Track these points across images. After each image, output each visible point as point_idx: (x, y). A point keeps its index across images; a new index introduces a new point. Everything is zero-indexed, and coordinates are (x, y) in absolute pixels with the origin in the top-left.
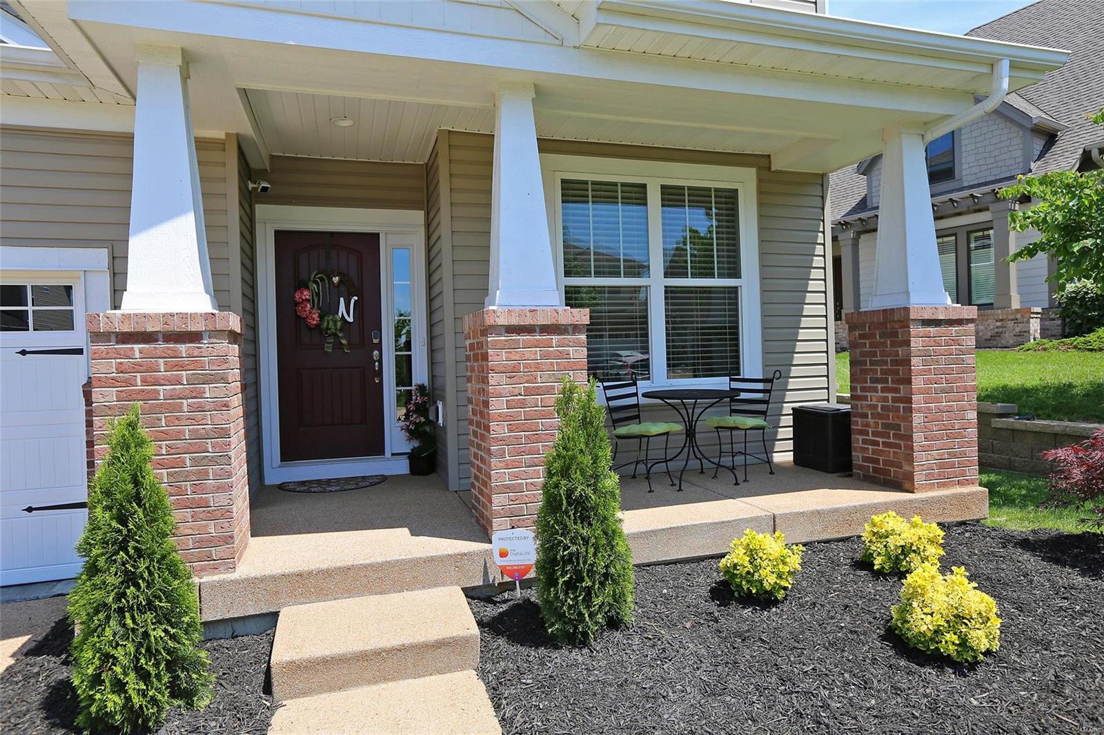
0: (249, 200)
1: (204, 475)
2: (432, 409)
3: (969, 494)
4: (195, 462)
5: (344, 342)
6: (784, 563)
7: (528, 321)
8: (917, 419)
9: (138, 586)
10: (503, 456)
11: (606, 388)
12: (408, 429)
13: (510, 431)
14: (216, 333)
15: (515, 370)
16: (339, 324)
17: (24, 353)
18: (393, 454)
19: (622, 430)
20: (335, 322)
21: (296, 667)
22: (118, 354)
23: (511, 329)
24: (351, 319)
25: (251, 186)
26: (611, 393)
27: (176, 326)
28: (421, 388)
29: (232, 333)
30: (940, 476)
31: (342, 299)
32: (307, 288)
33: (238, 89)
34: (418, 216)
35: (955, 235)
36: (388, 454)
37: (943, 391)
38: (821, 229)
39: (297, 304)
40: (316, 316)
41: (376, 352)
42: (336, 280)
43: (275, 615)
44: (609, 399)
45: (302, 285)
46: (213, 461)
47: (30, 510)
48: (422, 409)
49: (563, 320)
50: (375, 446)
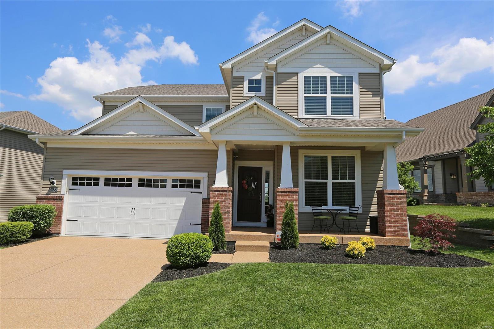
0: (234, 159)
1: (225, 215)
2: (272, 210)
3: (402, 239)
4: (224, 213)
5: (253, 193)
6: (331, 241)
7: (285, 191)
8: (387, 218)
9: (218, 228)
10: (279, 217)
11: (312, 207)
12: (267, 216)
13: (281, 212)
14: (229, 191)
15: (283, 200)
16: (252, 189)
17: (192, 193)
18: (263, 222)
19: (316, 217)
20: (251, 188)
21: (238, 246)
22: (214, 194)
23: (282, 192)
24: (255, 188)
25: (234, 157)
26: (313, 208)
27: (223, 189)
28: (271, 205)
29: (231, 191)
30: (394, 233)
31: (253, 183)
32: (245, 180)
33: (234, 145)
34: (272, 163)
35: (431, 168)
36: (262, 222)
37: (395, 211)
38: (382, 166)
39: (243, 184)
40: (247, 187)
41: (260, 196)
42: (252, 178)
43: (236, 242)
44: (313, 210)
45: (244, 179)
46: (227, 213)
47: (190, 224)
48: (270, 211)
49: (292, 191)
50: (259, 220)
